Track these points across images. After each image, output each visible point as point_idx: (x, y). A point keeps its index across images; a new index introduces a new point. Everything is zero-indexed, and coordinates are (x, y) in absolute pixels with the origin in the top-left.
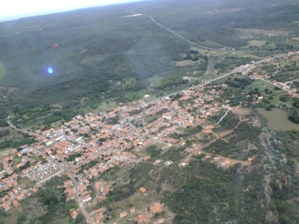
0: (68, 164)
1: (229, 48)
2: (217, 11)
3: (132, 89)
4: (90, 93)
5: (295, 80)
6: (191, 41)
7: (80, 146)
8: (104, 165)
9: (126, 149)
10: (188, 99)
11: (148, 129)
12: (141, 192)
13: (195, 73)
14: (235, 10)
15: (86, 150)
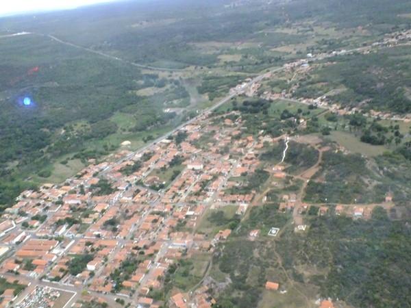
0: (78, 279)
1: (199, 67)
2: (145, 23)
3: (92, 137)
4: (19, 153)
5: (328, 94)
6: (136, 62)
7: (73, 242)
8: (153, 262)
9: (171, 227)
10: (201, 137)
11: (180, 189)
12: (271, 290)
13: (175, 102)
14: (169, 22)
15: (96, 246)
